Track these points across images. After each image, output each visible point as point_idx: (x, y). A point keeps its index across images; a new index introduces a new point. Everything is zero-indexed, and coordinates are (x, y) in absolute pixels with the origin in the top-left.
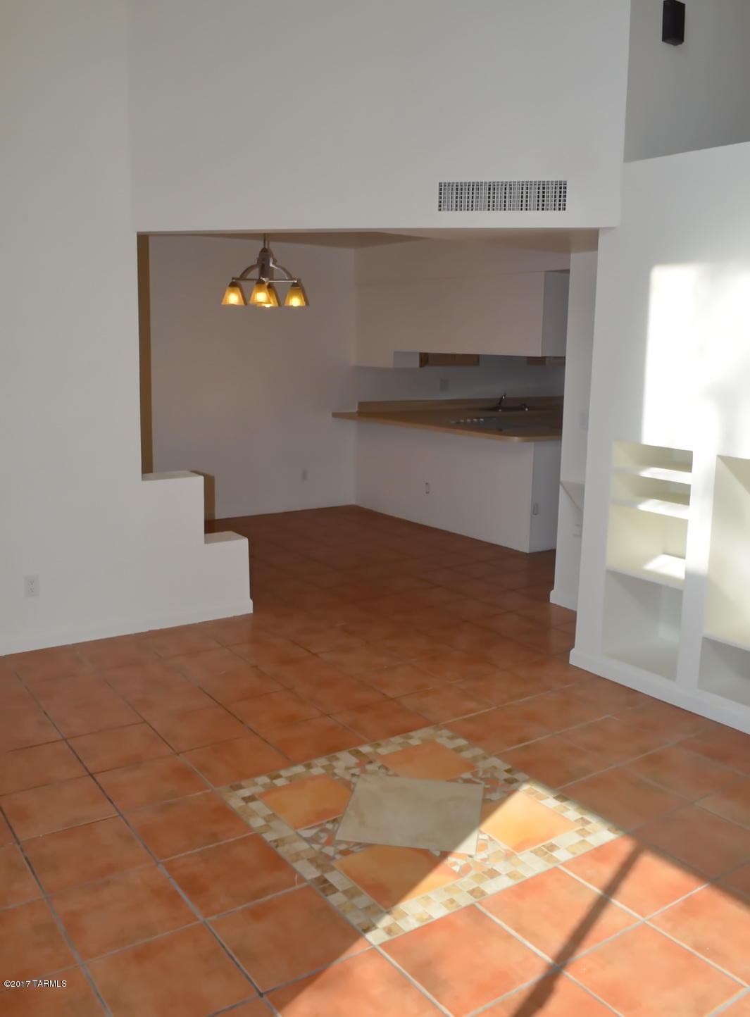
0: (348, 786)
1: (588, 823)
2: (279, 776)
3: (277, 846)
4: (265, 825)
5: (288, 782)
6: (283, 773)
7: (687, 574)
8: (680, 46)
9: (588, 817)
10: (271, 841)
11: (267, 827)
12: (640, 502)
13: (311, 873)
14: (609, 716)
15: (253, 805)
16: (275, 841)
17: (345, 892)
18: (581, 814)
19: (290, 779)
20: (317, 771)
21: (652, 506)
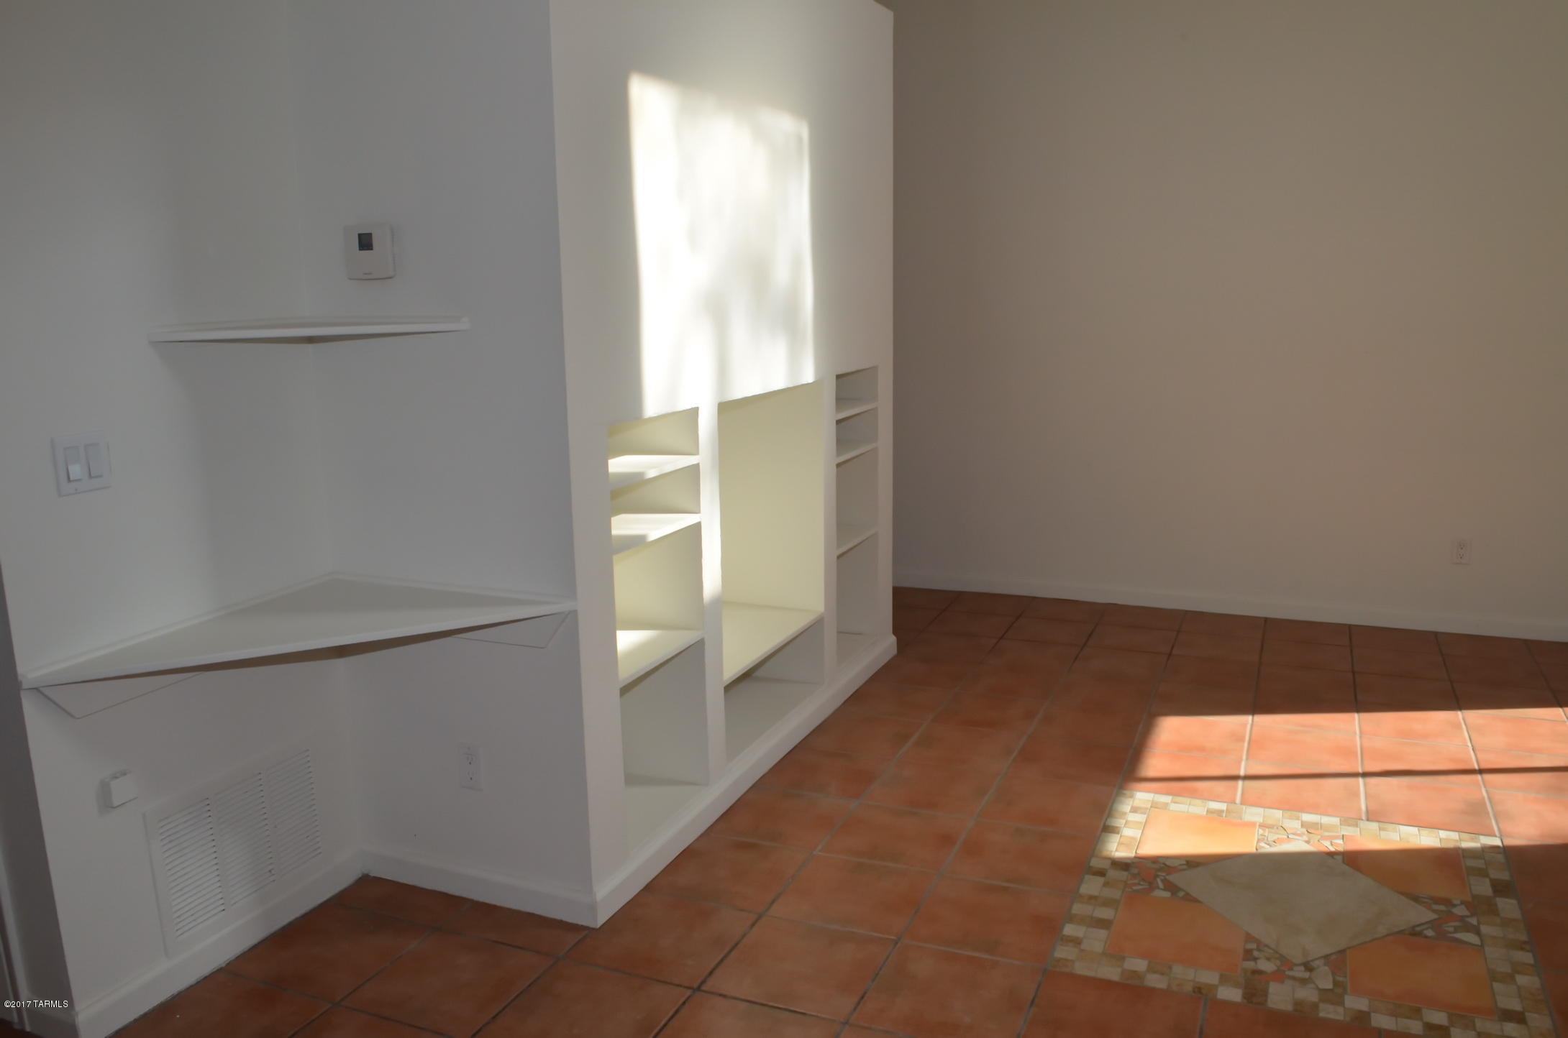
0: (1337, 961)
2: (1429, 1027)
3: (1525, 943)
4: (1519, 973)
5: (1425, 1011)
6: (1415, 1027)
10: (1528, 951)
11: (1517, 968)
13: (1508, 907)
15: (1515, 1005)
16: (1522, 949)
17: (1487, 875)
19: (1416, 1013)
20: (1356, 1003)
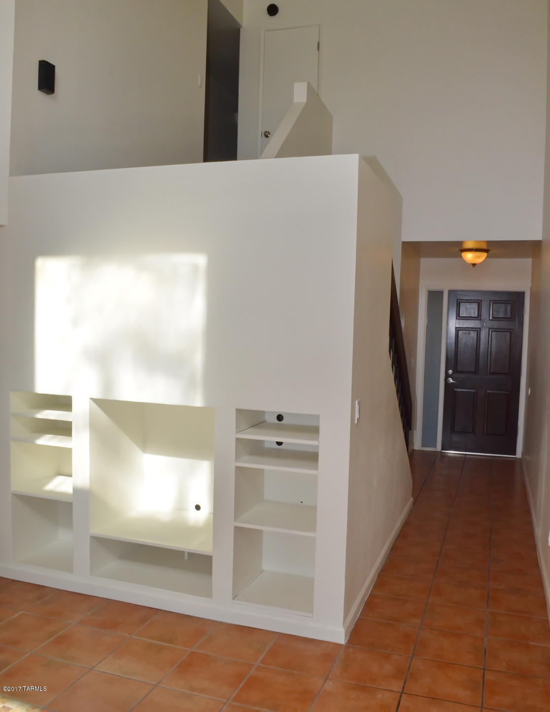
1: (9, 709)
7: (75, 490)
8: (52, 95)
9: (8, 705)
12: (38, 438)
14: (23, 612)
18: (3, 703)
21: (47, 441)
